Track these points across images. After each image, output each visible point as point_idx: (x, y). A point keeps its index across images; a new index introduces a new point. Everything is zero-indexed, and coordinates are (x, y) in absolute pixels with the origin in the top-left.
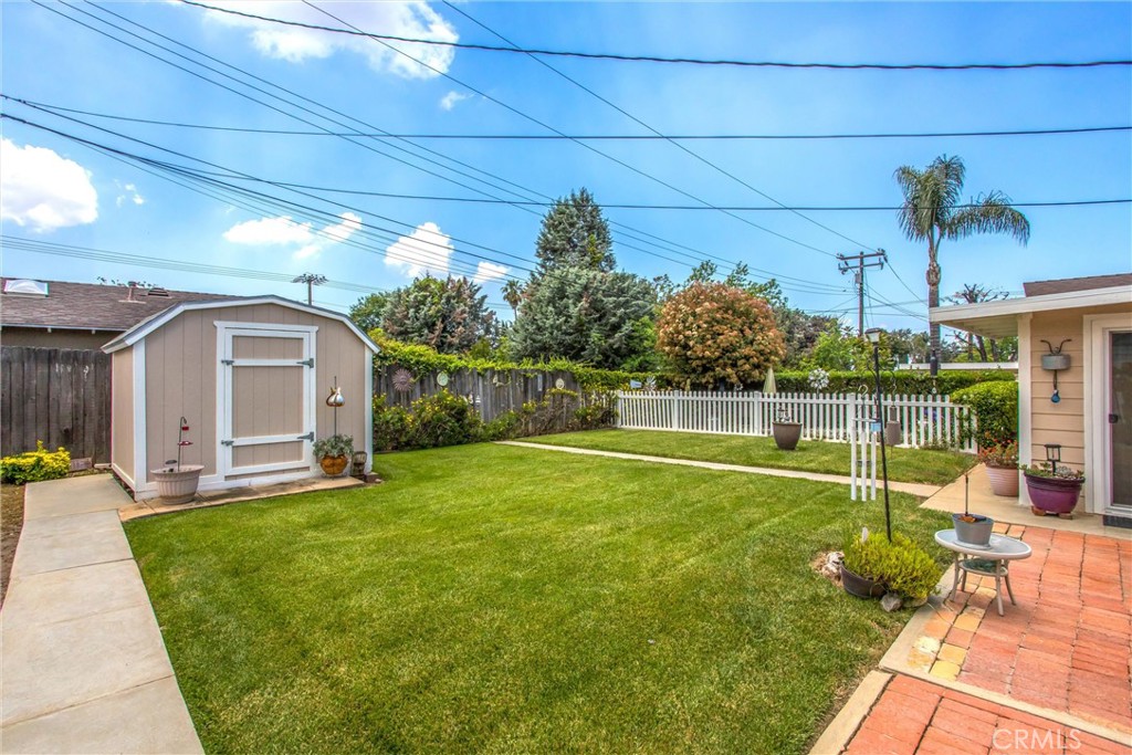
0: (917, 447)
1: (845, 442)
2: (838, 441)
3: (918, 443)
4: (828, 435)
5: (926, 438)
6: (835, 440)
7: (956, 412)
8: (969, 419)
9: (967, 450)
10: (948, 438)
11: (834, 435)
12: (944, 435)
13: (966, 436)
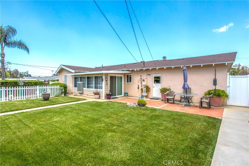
0: (53, 97)
1: (37, 98)
2: (34, 98)
3: (53, 95)
4: (31, 97)
5: (55, 94)
6: (33, 98)
7: (60, 88)
8: (62, 90)
9: (62, 96)
10: (59, 94)
11: (33, 97)
12: (58, 93)
13: (62, 93)
